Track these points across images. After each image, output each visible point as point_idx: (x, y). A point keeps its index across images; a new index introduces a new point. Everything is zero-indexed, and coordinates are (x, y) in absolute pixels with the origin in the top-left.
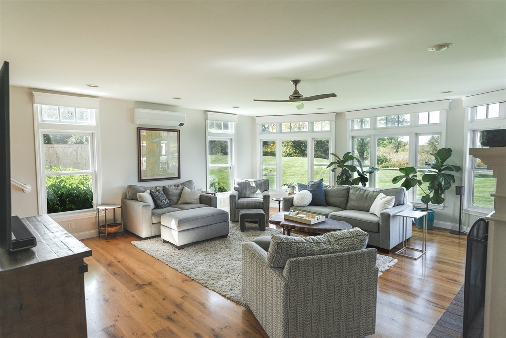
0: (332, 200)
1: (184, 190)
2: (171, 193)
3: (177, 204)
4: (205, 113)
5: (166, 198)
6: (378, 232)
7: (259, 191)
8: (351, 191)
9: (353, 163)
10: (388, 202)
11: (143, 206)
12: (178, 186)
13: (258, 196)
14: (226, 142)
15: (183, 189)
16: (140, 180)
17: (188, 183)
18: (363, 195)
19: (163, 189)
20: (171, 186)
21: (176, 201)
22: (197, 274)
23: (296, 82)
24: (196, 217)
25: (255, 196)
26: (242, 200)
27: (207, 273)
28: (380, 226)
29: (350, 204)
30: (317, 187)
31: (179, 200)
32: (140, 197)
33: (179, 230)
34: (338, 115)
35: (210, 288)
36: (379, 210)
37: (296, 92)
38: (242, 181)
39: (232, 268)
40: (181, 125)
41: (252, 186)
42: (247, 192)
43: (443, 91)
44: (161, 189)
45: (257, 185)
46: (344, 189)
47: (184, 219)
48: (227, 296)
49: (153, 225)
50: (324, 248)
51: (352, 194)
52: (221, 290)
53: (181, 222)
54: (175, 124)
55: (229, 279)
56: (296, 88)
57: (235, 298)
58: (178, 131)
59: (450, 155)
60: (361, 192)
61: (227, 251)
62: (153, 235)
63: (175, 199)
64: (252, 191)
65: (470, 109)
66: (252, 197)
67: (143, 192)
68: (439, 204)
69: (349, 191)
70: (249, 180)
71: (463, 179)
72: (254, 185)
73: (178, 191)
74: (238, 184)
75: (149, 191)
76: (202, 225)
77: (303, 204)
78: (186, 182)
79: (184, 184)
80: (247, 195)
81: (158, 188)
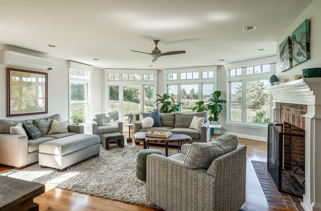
0: (165, 122)
1: (53, 123)
2: (41, 126)
3: (47, 134)
4: (68, 62)
5: (38, 130)
6: (200, 139)
7: (112, 120)
8: (176, 116)
9: (168, 100)
10: (201, 121)
11: (19, 138)
12: (47, 119)
13: (112, 124)
14: (83, 85)
15: (52, 121)
16: (9, 115)
17: (56, 117)
18: (184, 118)
19: (33, 122)
20: (41, 119)
21: (46, 132)
22: (92, 190)
23: (156, 42)
24: (76, 142)
25: (109, 124)
26: (100, 128)
27: (101, 186)
28: (201, 135)
29: (176, 124)
30: (156, 115)
31: (49, 131)
32: (13, 130)
33: (62, 155)
34: (159, 71)
35: (112, 199)
36: (197, 126)
37: (156, 48)
38: (99, 113)
39: (119, 178)
40: (50, 69)
41: (106, 117)
42: (103, 122)
43: (221, 59)
44: (31, 122)
45: (110, 116)
46: (172, 115)
47: (67, 145)
48: (131, 202)
49: (30, 155)
50: (225, 149)
51: (177, 117)
52: (124, 198)
53: (64, 148)
54: (44, 68)
55: (123, 187)
56: (156, 46)
57: (140, 202)
58: (46, 74)
59: (220, 95)
60: (183, 116)
61: (106, 166)
62: (29, 163)
63: (45, 130)
64: (106, 120)
65: (228, 71)
66: (107, 125)
67: (15, 125)
68: (216, 121)
69: (175, 116)
70: (104, 113)
71: (226, 107)
72: (108, 116)
73: (47, 124)
74: (96, 116)
75: (20, 124)
76: (81, 148)
77: (149, 126)
78: (54, 116)
79: (52, 117)
80: (104, 124)
81: (29, 122)
